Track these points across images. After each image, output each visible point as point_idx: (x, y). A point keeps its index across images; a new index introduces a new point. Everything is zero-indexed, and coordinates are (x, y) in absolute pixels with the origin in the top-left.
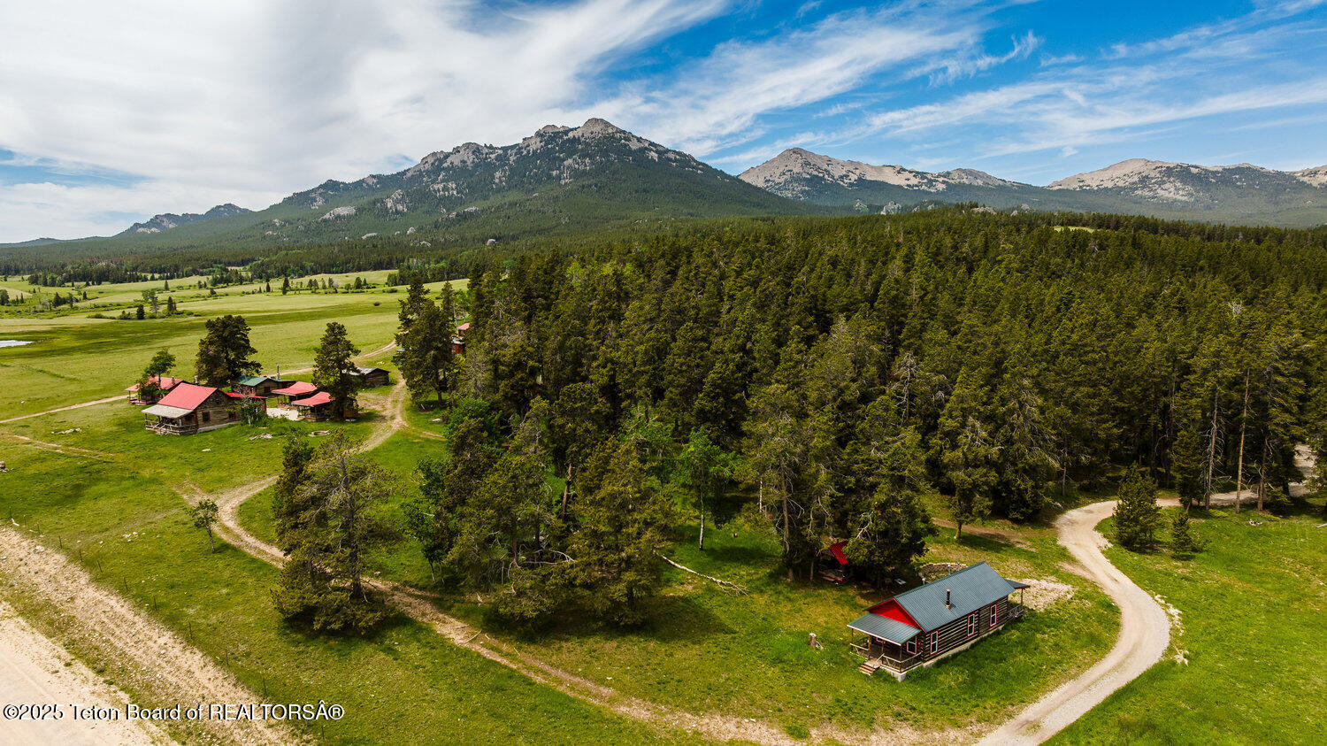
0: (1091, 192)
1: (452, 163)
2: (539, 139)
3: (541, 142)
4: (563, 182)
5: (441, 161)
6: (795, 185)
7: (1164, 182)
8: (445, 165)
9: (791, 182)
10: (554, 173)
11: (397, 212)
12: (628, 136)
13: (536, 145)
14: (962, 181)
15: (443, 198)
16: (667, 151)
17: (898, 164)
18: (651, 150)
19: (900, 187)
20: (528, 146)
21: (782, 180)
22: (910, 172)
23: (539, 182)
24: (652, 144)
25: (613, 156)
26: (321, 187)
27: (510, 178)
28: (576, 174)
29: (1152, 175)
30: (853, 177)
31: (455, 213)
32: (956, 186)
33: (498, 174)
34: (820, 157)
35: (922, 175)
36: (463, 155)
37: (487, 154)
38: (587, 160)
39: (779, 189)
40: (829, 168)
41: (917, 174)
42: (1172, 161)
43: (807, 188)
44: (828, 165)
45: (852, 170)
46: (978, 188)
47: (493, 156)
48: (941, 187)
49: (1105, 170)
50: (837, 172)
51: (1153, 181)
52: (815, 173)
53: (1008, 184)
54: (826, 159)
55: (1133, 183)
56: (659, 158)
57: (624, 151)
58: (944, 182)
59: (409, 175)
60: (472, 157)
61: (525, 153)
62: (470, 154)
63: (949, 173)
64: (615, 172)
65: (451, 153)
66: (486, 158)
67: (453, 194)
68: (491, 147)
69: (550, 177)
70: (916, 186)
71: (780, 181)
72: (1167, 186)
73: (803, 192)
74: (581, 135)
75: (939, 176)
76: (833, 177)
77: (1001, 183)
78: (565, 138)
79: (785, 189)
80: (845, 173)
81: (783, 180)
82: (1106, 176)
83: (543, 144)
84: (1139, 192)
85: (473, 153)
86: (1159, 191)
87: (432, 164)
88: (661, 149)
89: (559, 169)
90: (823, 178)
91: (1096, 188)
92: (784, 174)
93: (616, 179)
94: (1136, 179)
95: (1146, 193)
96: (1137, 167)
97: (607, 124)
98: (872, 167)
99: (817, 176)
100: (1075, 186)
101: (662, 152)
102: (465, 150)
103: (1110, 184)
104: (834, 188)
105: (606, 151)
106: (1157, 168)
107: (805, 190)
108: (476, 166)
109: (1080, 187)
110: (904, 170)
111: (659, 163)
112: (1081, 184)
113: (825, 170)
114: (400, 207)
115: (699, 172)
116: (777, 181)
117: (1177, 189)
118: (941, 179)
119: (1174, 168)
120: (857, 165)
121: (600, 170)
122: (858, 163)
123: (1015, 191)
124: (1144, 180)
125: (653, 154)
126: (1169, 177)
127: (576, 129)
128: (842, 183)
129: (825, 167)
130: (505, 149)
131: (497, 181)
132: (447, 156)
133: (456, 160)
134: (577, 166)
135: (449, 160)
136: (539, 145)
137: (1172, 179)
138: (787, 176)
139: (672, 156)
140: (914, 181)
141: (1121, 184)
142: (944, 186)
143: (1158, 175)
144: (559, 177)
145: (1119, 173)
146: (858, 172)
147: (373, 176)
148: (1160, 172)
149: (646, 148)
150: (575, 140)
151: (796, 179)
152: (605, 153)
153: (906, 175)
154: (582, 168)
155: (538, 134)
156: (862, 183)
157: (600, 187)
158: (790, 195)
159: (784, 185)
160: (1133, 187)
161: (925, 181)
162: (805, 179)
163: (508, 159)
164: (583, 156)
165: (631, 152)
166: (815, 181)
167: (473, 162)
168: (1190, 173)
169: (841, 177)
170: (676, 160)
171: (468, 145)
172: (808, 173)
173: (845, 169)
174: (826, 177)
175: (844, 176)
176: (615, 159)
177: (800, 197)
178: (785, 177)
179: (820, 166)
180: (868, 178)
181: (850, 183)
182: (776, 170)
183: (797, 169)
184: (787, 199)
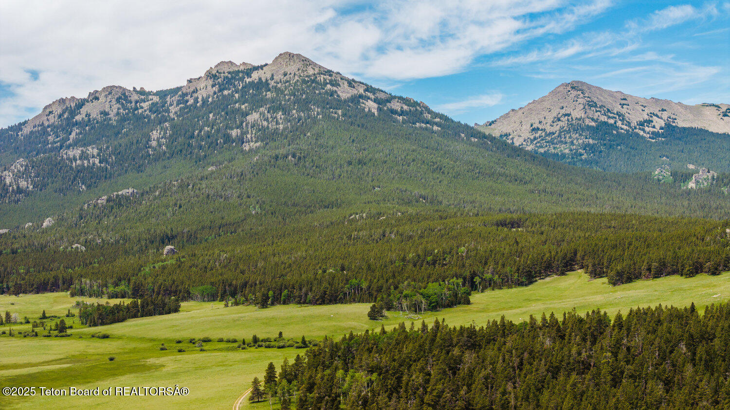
1: (88, 114)
2: (210, 81)
3: (213, 85)
4: (246, 147)
6: (574, 136)
8: (78, 117)
9: (569, 132)
10: (234, 133)
11: (20, 190)
12: (334, 79)
13: (207, 90)
15: (80, 170)
18: (369, 98)
20: (195, 91)
21: (556, 128)
23: (213, 145)
25: (316, 110)
27: (172, 140)
28: (267, 136)
30: (659, 123)
33: (155, 134)
34: (612, 95)
36: (104, 103)
37: (136, 102)
39: (552, 142)
40: (624, 111)
43: (591, 141)
44: (621, 106)
45: (657, 112)
47: (145, 106)
50: (635, 116)
52: (603, 118)
54: (619, 96)
56: (379, 109)
57: (331, 102)
59: (26, 130)
60: (116, 106)
61: (191, 100)
62: (114, 102)
66: (137, 109)
67: (94, 164)
69: (228, 138)
71: (553, 129)
73: (585, 147)
74: (269, 76)
76: (628, 124)
78: (248, 81)
79: (561, 142)
80: (646, 117)
81: (558, 128)
83: (215, 89)
85: (118, 101)
87: (60, 116)
89: (239, 127)
90: (614, 126)
92: (559, 120)
93: (321, 146)
98: (686, 107)
101: (383, 100)
102: (105, 97)
105: (307, 102)
107: (589, 144)
108: (122, 119)
111: (379, 118)
113: (618, 114)
115: (435, 128)
116: (549, 129)
121: (298, 130)
122: (668, 102)
125: (371, 103)
128: (641, 133)
129: (617, 108)
131: (155, 143)
133: (93, 111)
134: (265, 123)
135: (83, 110)
136: (210, 90)
138: (564, 123)
144: (241, 140)
149: (361, 96)
150: (262, 85)
151: (577, 127)
152: (304, 105)
154: (272, 126)
158: (567, 151)
159: (559, 136)
162: (588, 127)
163: (168, 110)
164: (274, 109)
165: (340, 104)
167: (118, 114)
169: (641, 124)
170: (402, 113)
172: (593, 119)
173: (647, 111)
174: (619, 124)
175: (645, 121)
176: (318, 114)
177: (581, 155)
178: (560, 123)
179: (610, 107)
180: (681, 124)
181: (653, 133)
182: (546, 114)
183: (577, 113)
184: (564, 156)
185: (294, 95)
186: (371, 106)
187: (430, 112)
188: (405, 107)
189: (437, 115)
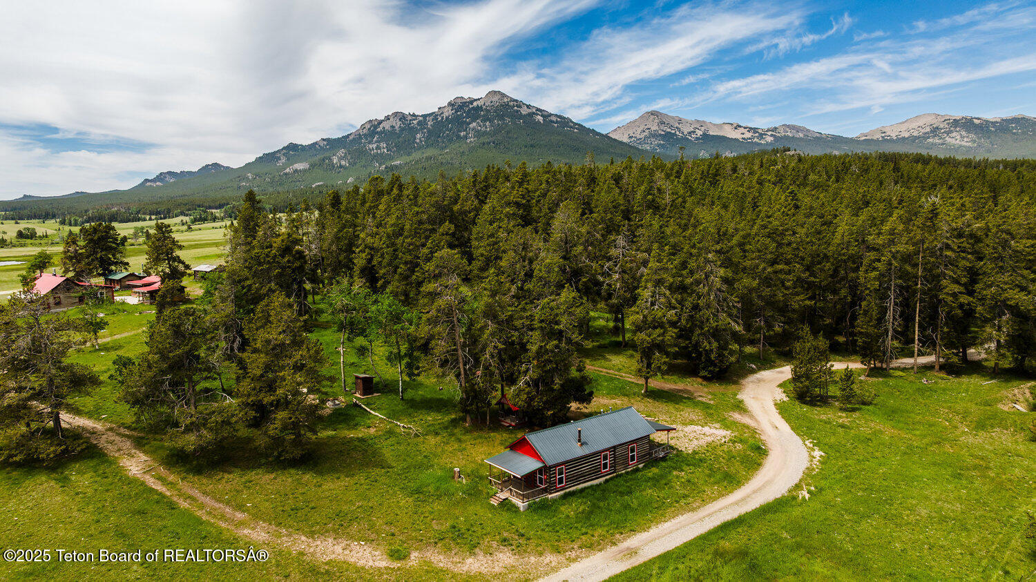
0: (891, 141)
1: (384, 128)
2: (451, 108)
3: (452, 110)
4: (468, 141)
5: (376, 127)
6: (652, 140)
7: (951, 132)
8: (379, 130)
9: (650, 138)
10: (462, 134)
11: (341, 166)
12: (519, 104)
13: (448, 113)
14: (786, 134)
15: (375, 156)
16: (551, 115)
17: (735, 121)
18: (538, 114)
19: (736, 140)
20: (442, 113)
21: (642, 136)
22: (745, 128)
23: (451, 141)
24: (538, 109)
25: (507, 120)
26: (284, 148)
27: (428, 138)
28: (478, 134)
29: (942, 126)
30: (699, 133)
31: (384, 166)
32: (781, 138)
33: (418, 136)
34: (673, 118)
35: (755, 130)
36: (392, 122)
37: (410, 120)
38: (488, 123)
39: (640, 143)
40: (680, 126)
41: (750, 129)
42: (958, 114)
43: (662, 142)
44: (679, 123)
45: (698, 127)
46: (800, 139)
47: (415, 122)
48: (769, 139)
49: (904, 123)
50: (686, 130)
51: (943, 131)
52: (669, 130)
53: (824, 136)
54: (678, 119)
55: (926, 133)
56: (544, 120)
57: (516, 115)
58: (772, 135)
59: (351, 138)
60: (399, 123)
61: (440, 119)
62: (398, 121)
63: (776, 128)
64: (508, 132)
65: (383, 121)
66: (410, 124)
67: (384, 151)
68: (414, 115)
69: (459, 137)
70: (750, 139)
71: (640, 137)
72: (954, 134)
73: (659, 145)
74: (483, 103)
75: (768, 130)
76: (683, 133)
77: (818, 135)
78: (471, 106)
79: (645, 143)
80: (692, 130)
82: (904, 128)
83: (453, 111)
84: (930, 140)
85: (400, 120)
86: (947, 139)
87: (369, 129)
88: (546, 113)
89: (465, 130)
90: (675, 134)
91: (895, 138)
92: (644, 131)
93: (510, 138)
94: (928, 129)
95: (937, 140)
96: (930, 120)
97: (503, 95)
98: (715, 125)
99: (670, 133)
100: (878, 136)
101: (546, 115)
102: (394, 118)
103: (907, 135)
104: (683, 142)
105: (503, 116)
106: (945, 120)
107: (661, 144)
108: (402, 130)
109: (883, 137)
110: (740, 127)
111: (543, 125)
112: (883, 135)
113: (677, 128)
114: (343, 163)
115: (576, 130)
116: (638, 137)
117: (962, 137)
118: (769, 133)
119: (960, 120)
120: (702, 123)
121: (497, 130)
122: (704, 122)
123: (829, 141)
124: (935, 131)
125: (539, 117)
126: (956, 127)
127: (479, 99)
128: (690, 138)
129: (677, 125)
130: (425, 116)
131: (418, 141)
132: (380, 122)
133: (387, 125)
134: (479, 128)
135: (381, 126)
136: (451, 112)
137: (958, 129)
138: (647, 133)
139: (554, 119)
140: (748, 135)
141: (915, 134)
142: (772, 139)
143: (947, 126)
144: (466, 137)
145: (915, 125)
146: (703, 129)
147: (323, 140)
148: (948, 124)
149: (534, 113)
150: (479, 108)
151: (654, 135)
152: (501, 118)
153: (742, 130)
154: (483, 129)
155: (450, 104)
156: (706, 137)
157: (497, 144)
158: (649, 148)
159: (644, 140)
160: (926, 136)
161: (757, 134)
162: (660, 135)
163: (427, 124)
164: (484, 121)
165: (521, 116)
166: (668, 136)
167: (400, 127)
168: (974, 124)
169: (690, 133)
170: (557, 122)
171: (396, 114)
172: (663, 130)
173: (692, 126)
174: (678, 133)
175: (692, 132)
176: (509, 122)
177: (656, 150)
178: (645, 134)
179: (672, 124)
180: (711, 133)
181: (696, 138)
182: (637, 128)
183: (654, 128)
184: (646, 151)
185: (496, 112)
186: (540, 118)
187: (572, 122)
188: (559, 119)
189: (576, 124)
